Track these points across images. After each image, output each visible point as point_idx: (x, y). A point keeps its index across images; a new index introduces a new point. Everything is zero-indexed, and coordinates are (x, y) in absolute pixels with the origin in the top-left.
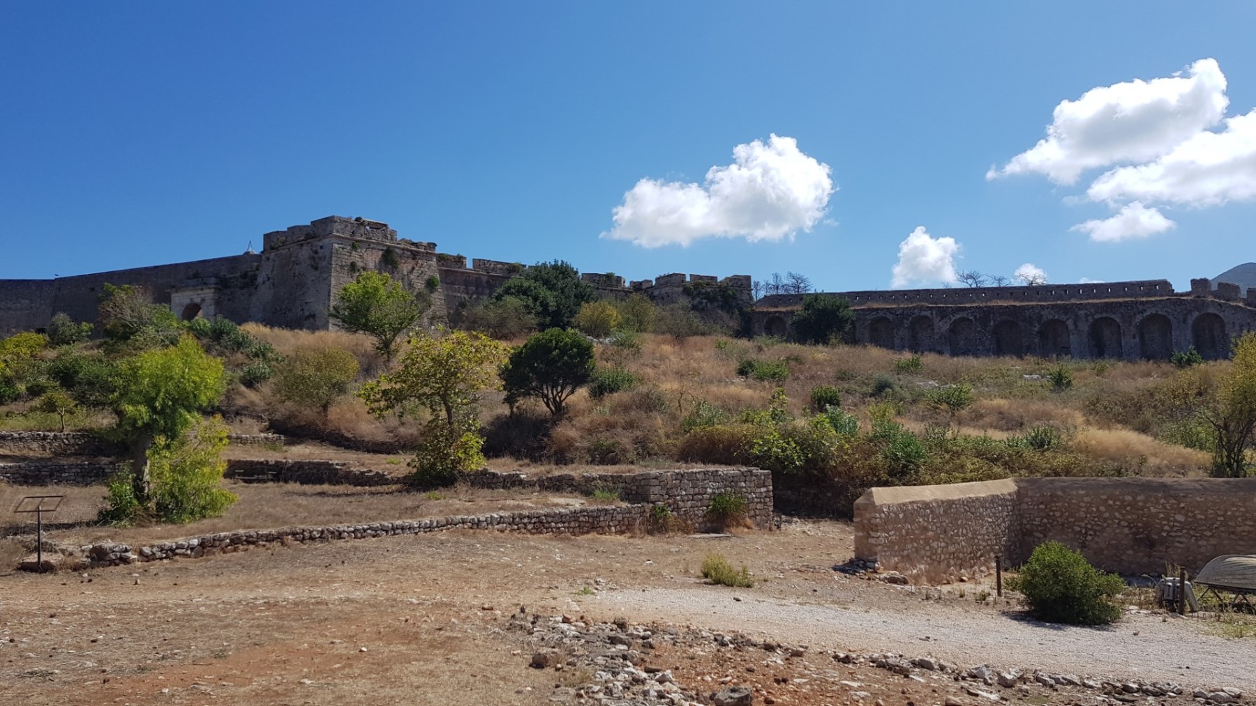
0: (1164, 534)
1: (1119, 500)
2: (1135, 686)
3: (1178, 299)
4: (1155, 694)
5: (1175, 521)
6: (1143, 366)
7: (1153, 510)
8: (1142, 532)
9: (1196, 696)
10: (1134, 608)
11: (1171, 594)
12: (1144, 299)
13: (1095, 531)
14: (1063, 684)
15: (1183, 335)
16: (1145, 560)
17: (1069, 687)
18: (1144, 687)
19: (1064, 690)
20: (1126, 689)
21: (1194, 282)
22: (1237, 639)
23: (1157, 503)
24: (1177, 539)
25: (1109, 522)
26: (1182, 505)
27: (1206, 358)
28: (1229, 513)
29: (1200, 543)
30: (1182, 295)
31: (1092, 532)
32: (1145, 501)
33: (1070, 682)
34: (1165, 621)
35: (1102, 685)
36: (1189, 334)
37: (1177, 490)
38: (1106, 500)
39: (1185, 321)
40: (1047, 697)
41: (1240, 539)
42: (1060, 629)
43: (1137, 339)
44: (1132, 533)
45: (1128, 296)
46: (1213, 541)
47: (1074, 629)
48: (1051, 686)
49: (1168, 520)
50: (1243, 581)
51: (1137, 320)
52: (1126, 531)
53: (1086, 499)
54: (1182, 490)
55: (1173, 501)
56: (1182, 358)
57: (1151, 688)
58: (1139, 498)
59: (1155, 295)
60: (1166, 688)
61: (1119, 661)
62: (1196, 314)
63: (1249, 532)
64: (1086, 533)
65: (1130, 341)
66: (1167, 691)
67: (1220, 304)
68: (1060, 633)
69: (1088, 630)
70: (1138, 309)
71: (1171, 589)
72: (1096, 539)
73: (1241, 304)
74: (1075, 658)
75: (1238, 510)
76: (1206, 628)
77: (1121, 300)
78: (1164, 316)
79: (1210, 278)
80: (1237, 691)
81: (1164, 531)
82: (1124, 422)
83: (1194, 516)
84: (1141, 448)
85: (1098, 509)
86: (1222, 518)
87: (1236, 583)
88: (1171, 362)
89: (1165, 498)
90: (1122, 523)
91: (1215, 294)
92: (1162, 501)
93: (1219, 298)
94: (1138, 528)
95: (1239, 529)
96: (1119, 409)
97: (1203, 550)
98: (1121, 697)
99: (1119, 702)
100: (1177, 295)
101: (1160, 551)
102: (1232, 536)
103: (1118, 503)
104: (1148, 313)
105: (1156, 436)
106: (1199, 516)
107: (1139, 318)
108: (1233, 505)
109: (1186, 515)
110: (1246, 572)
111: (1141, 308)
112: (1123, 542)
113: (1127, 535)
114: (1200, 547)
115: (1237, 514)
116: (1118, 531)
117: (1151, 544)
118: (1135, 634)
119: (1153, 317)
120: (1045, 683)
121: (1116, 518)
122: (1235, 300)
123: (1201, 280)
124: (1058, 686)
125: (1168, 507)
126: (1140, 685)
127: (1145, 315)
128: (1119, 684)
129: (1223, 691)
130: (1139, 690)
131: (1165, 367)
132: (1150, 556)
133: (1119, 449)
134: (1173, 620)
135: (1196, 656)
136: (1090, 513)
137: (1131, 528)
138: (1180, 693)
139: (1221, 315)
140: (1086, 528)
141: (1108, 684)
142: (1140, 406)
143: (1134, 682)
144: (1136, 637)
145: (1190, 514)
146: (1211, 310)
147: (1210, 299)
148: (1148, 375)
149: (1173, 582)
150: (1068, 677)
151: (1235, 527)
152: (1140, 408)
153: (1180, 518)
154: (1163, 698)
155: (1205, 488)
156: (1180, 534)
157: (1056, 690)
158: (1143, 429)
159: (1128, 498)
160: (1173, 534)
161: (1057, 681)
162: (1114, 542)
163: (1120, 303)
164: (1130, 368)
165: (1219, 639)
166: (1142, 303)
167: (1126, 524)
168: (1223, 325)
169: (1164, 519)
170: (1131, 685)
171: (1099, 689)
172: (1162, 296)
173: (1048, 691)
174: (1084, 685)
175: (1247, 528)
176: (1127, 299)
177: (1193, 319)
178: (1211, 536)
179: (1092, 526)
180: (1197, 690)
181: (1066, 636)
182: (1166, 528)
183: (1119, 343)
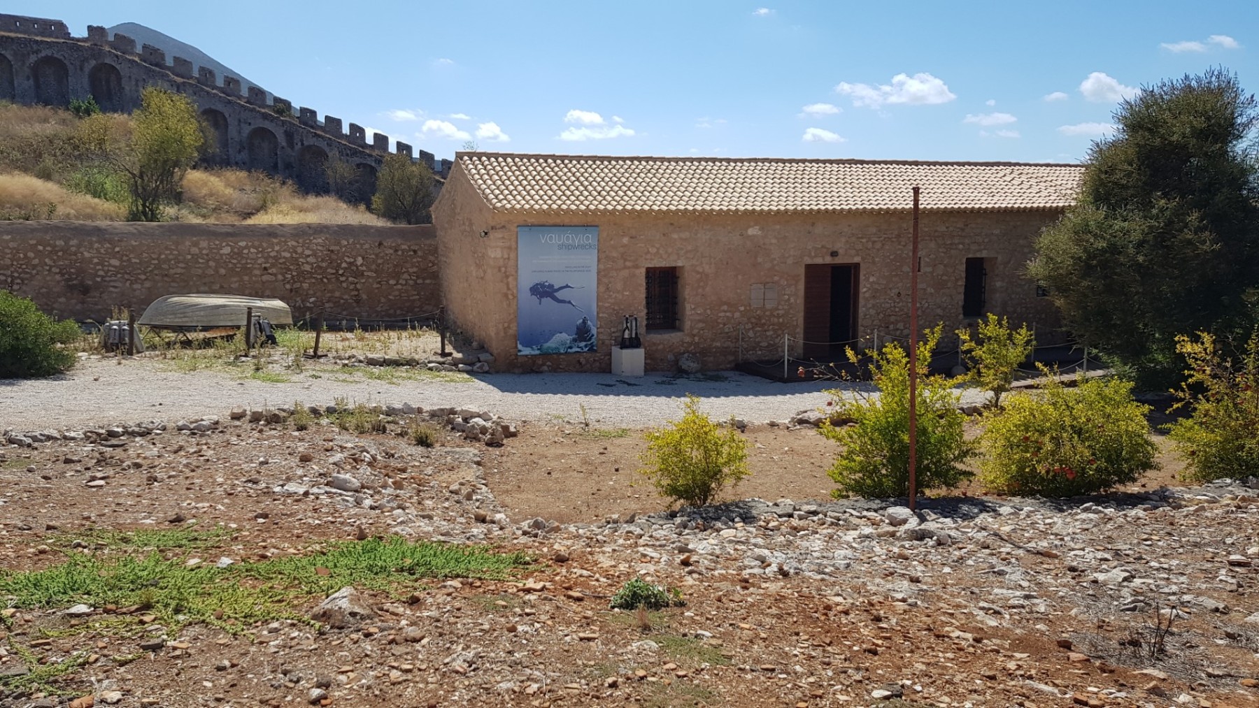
0: (99, 279)
1: (49, 245)
2: (120, 430)
3: (74, 44)
4: (142, 435)
5: (110, 265)
6: (40, 111)
7: (87, 255)
8: (76, 279)
9: (180, 429)
10: (84, 355)
11: (117, 338)
12: (39, 38)
13: (22, 280)
14: (41, 441)
15: (79, 82)
16: (79, 307)
17: (49, 443)
18: (130, 430)
19: (44, 447)
20: (112, 434)
21: (90, 28)
22: (192, 373)
23: (91, 248)
24: (112, 284)
25: (39, 268)
26: (117, 249)
27: (104, 110)
28: (163, 256)
29: (135, 286)
30: (78, 40)
31: (19, 281)
32: (79, 246)
33: (49, 438)
34: (119, 364)
35: (85, 434)
36: (85, 81)
37: (111, 234)
38: (36, 245)
39: (81, 69)
40: (29, 458)
41: (173, 281)
42: (14, 385)
43: (31, 81)
44: (64, 280)
45: (21, 32)
46: (147, 284)
47: (29, 382)
48: (29, 446)
49: (103, 266)
50: (184, 319)
51: (31, 61)
52: (58, 277)
53: (11, 245)
54: (117, 234)
55: (108, 245)
56: (80, 107)
57: (137, 429)
58: (72, 243)
59: (50, 36)
60: (150, 426)
61: (91, 408)
62: (93, 63)
63: (181, 274)
64: (12, 282)
65: (23, 83)
66: (153, 429)
67: (117, 56)
68: (15, 388)
69: (45, 381)
70: (32, 48)
71: (117, 333)
72: (24, 288)
73: (137, 59)
74: (43, 412)
75: (171, 254)
76: (161, 366)
77: (12, 35)
78: (60, 60)
79: (106, 26)
80: (215, 418)
81: (99, 276)
82: (25, 170)
83: (129, 260)
84: (47, 196)
85: (25, 255)
86: (156, 262)
87: (178, 321)
88: (68, 109)
89: (99, 242)
90: (53, 269)
91: (112, 45)
92: (96, 245)
93: (115, 49)
94: (70, 274)
95: (172, 271)
96: (16, 154)
97: (137, 293)
98: (109, 443)
99: (108, 449)
100: (73, 39)
101: (95, 297)
102: (166, 279)
103: (49, 248)
104: (43, 54)
105: (60, 183)
106: (134, 260)
107: (33, 58)
108: (167, 248)
109: (121, 260)
110: (187, 310)
111: (35, 47)
112: (55, 290)
113: (58, 282)
114: (135, 290)
115: (171, 257)
116: (48, 278)
117: (85, 290)
118: (95, 380)
119: (49, 60)
120: (21, 444)
121: (46, 265)
122: (132, 54)
123: (98, 27)
124: (36, 445)
125: (102, 251)
126: (124, 427)
127: (39, 56)
128: (103, 431)
129: (202, 420)
130: (126, 432)
131: (62, 114)
132: (83, 303)
133: (25, 197)
134: (127, 362)
135: (164, 392)
136: (17, 260)
137: (63, 275)
138: (164, 429)
139: (118, 67)
140: (12, 276)
141: (91, 432)
142: (40, 153)
143: (118, 426)
144: (97, 383)
145: (125, 258)
146: (107, 61)
147: (107, 48)
148: (46, 120)
149: (119, 325)
150: (46, 432)
151: (168, 270)
152: (40, 155)
153: (115, 262)
154: (149, 437)
155: (139, 232)
156: (113, 278)
157: (36, 449)
158: (46, 175)
159: (60, 243)
160: (107, 279)
161: (35, 439)
162: (44, 290)
163: (12, 39)
164: (26, 112)
165: (177, 374)
166: (37, 42)
167: (58, 270)
168: (119, 78)
169: (97, 264)
170: (116, 429)
171: (82, 439)
172: (57, 38)
173: (26, 452)
174: (65, 438)
175: (179, 271)
176: (20, 36)
177: (90, 67)
178: (146, 279)
179: (20, 274)
180: (180, 423)
181: (23, 390)
182: (101, 273)
183: (11, 83)
